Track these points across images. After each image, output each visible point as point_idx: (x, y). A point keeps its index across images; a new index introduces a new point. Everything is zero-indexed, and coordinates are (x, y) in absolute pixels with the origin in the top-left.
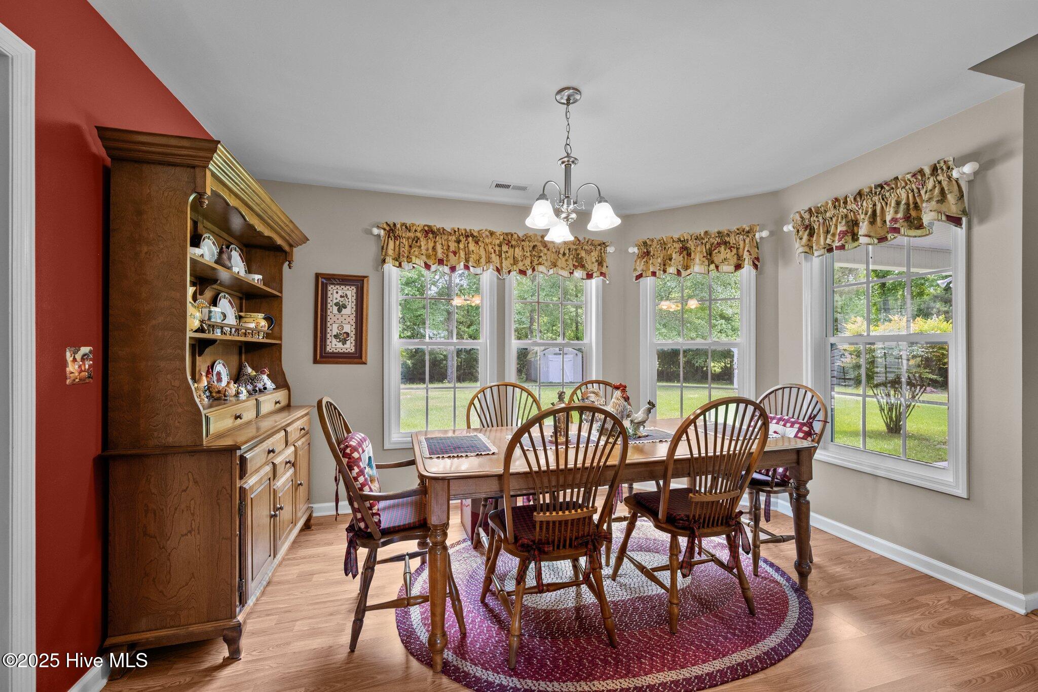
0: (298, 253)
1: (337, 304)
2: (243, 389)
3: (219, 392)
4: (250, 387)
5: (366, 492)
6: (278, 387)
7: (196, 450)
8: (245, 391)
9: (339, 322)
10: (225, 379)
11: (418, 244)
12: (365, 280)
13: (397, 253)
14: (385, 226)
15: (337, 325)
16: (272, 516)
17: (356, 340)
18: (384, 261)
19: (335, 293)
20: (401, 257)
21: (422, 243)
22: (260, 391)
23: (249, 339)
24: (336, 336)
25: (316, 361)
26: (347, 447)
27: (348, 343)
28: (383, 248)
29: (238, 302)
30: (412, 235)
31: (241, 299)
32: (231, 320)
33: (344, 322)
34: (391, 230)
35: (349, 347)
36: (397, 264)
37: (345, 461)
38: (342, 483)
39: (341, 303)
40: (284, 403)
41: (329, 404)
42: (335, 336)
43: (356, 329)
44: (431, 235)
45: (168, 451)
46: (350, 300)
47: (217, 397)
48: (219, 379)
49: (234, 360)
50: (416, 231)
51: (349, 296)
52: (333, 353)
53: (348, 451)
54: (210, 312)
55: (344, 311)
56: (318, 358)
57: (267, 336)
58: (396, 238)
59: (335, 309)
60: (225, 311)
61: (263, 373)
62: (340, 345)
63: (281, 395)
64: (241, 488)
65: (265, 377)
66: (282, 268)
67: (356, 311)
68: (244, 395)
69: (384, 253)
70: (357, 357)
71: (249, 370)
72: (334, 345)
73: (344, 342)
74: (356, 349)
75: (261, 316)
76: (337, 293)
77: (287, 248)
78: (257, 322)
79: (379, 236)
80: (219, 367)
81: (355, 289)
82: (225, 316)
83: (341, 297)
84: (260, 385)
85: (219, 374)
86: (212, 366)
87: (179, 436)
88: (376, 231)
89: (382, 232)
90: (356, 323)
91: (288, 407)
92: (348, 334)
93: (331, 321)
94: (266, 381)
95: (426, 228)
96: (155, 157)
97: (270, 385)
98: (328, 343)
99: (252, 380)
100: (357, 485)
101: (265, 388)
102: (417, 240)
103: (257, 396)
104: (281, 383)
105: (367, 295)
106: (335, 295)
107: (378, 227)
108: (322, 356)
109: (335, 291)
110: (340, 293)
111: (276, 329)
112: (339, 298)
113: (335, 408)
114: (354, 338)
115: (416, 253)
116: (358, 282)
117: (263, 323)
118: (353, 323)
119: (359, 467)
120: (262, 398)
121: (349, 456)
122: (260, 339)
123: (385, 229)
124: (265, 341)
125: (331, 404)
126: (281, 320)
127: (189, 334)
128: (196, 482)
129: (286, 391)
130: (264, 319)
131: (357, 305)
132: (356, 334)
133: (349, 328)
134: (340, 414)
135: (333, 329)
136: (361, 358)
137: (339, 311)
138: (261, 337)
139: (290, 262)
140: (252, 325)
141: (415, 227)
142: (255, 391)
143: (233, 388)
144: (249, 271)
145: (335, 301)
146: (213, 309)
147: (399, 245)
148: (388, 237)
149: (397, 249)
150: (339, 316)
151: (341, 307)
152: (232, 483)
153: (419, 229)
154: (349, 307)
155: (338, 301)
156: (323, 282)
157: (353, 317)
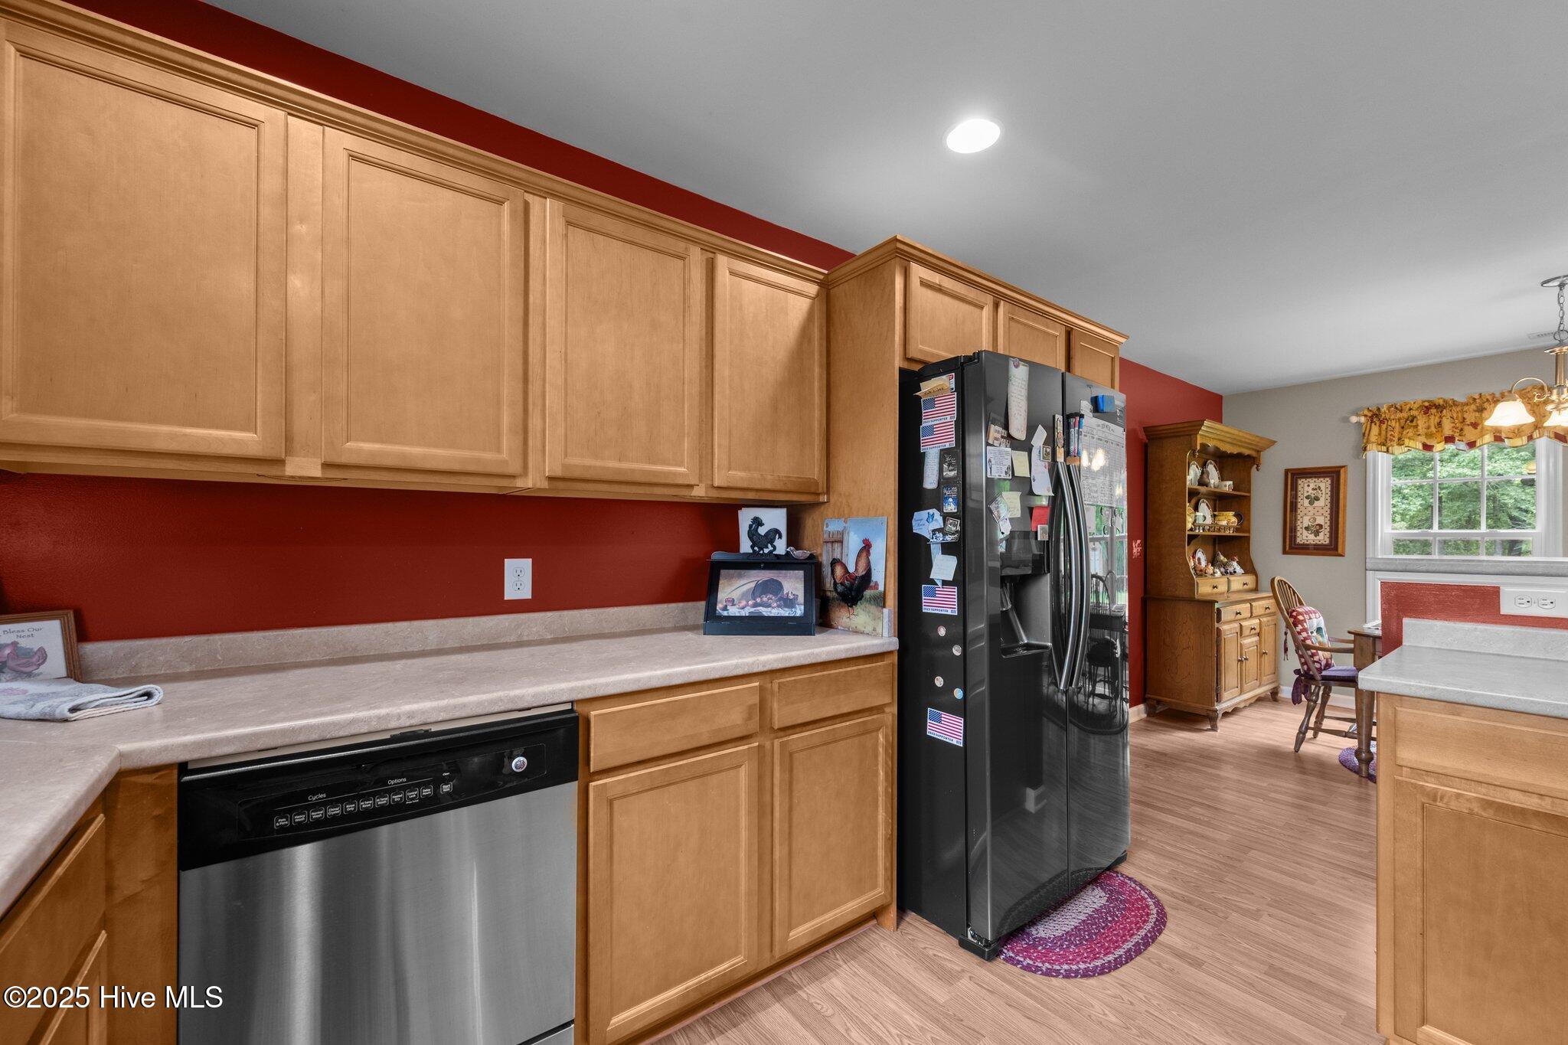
0: (1266, 457)
1: (1307, 497)
2: (1218, 570)
3: (1201, 571)
4: (1222, 570)
5: (1308, 642)
6: (1246, 572)
7: (1192, 600)
8: (1219, 572)
9: (1311, 514)
10: (1204, 563)
11: (1414, 423)
12: (1342, 471)
13: (1383, 437)
14: (1366, 412)
15: (1309, 517)
16: (1239, 661)
17: (1331, 532)
18: (1365, 449)
19: (1306, 487)
20: (1388, 442)
21: (1419, 422)
22: (1231, 573)
23: (1222, 533)
24: (1307, 529)
25: (1285, 552)
26: (1294, 611)
27: (1321, 534)
28: (1364, 434)
29: (1212, 502)
30: (1405, 415)
31: (1215, 500)
32: (1209, 521)
33: (1317, 514)
34: (1375, 416)
35: (1323, 538)
36: (1384, 448)
37: (1291, 620)
38: (1289, 635)
39: (1313, 496)
40: (1251, 585)
41: (1280, 581)
42: (1305, 528)
43: (1331, 520)
44: (1433, 411)
45: (1176, 599)
46: (1323, 492)
47: (1201, 573)
48: (1200, 563)
49: (1210, 549)
50: (1410, 409)
51: (1323, 488)
52: (1304, 544)
53: (1294, 614)
54: (1196, 516)
55: (1316, 503)
56: (1287, 549)
57: (1237, 530)
58: (1382, 422)
59: (1306, 502)
60: (1205, 511)
61: (1233, 560)
62: (1312, 537)
63: (1250, 579)
64: (1217, 628)
65: (1235, 564)
66: (1250, 472)
67: (1331, 503)
68: (1218, 574)
69: (1365, 441)
70: (1332, 548)
71: (1222, 558)
72: (1305, 537)
73: (1317, 533)
74: (1331, 541)
75: (1231, 513)
76: (1309, 486)
77: (1254, 454)
78: (1228, 519)
79: (1359, 424)
80: (1200, 554)
81: (1330, 481)
82: (1205, 518)
83: (1313, 489)
84: (1231, 569)
85: (1199, 559)
86: (1195, 552)
87: (1181, 592)
88: (1354, 419)
89: (1363, 419)
90: (1331, 514)
91: (1256, 590)
92: (1321, 526)
93: (1302, 514)
94: (1235, 565)
95: (1427, 404)
96: (1169, 435)
97: (1239, 570)
98: (1298, 534)
99: (1224, 565)
100: (1301, 637)
101: (1235, 572)
102: (1413, 419)
103: (1228, 576)
104: (1249, 568)
105: (1345, 485)
106: (1306, 488)
107: (1357, 415)
108: (1292, 546)
109: (1306, 485)
110: (1312, 486)
111: (1245, 523)
112: (1311, 491)
113: (1290, 587)
114: (1328, 530)
115: (1410, 434)
116: (1334, 474)
117: (1234, 520)
118: (1327, 514)
119: (1302, 626)
120: (1232, 578)
121: (1295, 618)
122: (1230, 533)
123: (1366, 416)
124: (1235, 534)
125: (1281, 581)
126: (1249, 516)
127: (1187, 533)
128: (1191, 619)
129: (1254, 577)
130: (1234, 516)
131: (1332, 496)
132: (1331, 526)
133: (1323, 520)
134: (1294, 593)
135: (1304, 520)
136: (1336, 549)
137: (1311, 503)
138: (1231, 532)
139: (1258, 466)
140: (1224, 523)
141: (1409, 405)
142: (1226, 573)
143: (1210, 569)
144: (1222, 478)
145: (1306, 494)
146: (1197, 514)
147: (1386, 429)
148: (1371, 423)
149: (1383, 433)
150: (1311, 508)
151: (1313, 500)
152: (1213, 625)
153: (1416, 406)
154: (1322, 500)
155: (1309, 494)
156: (1294, 476)
157: (1327, 509)
